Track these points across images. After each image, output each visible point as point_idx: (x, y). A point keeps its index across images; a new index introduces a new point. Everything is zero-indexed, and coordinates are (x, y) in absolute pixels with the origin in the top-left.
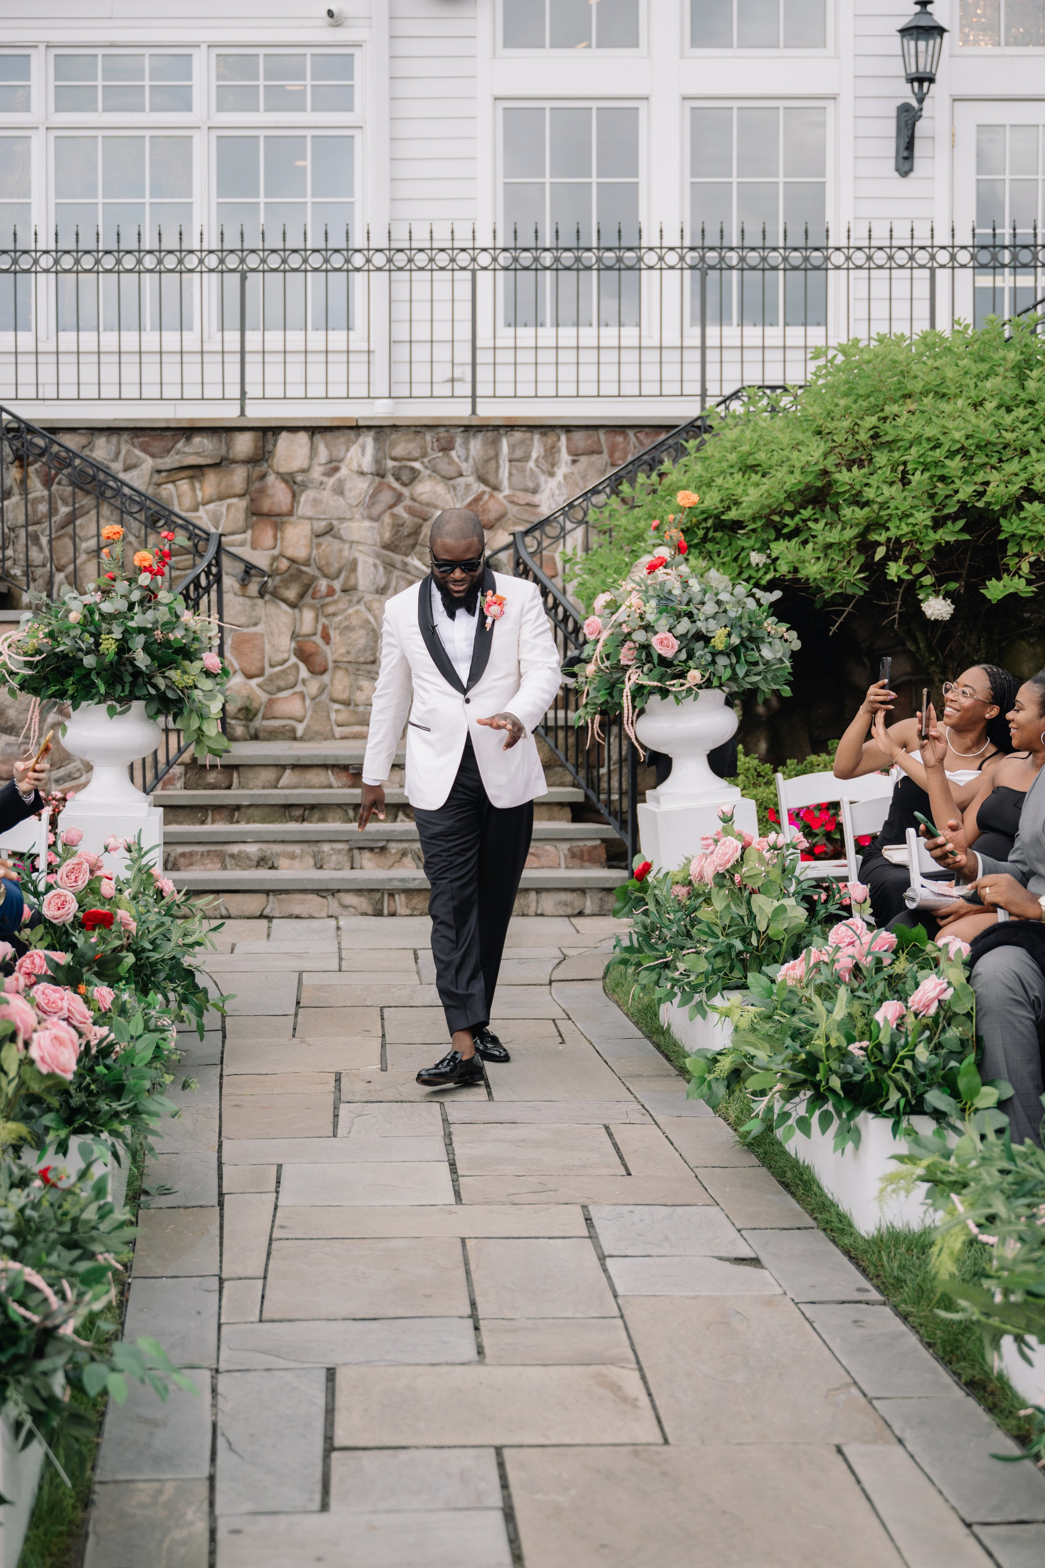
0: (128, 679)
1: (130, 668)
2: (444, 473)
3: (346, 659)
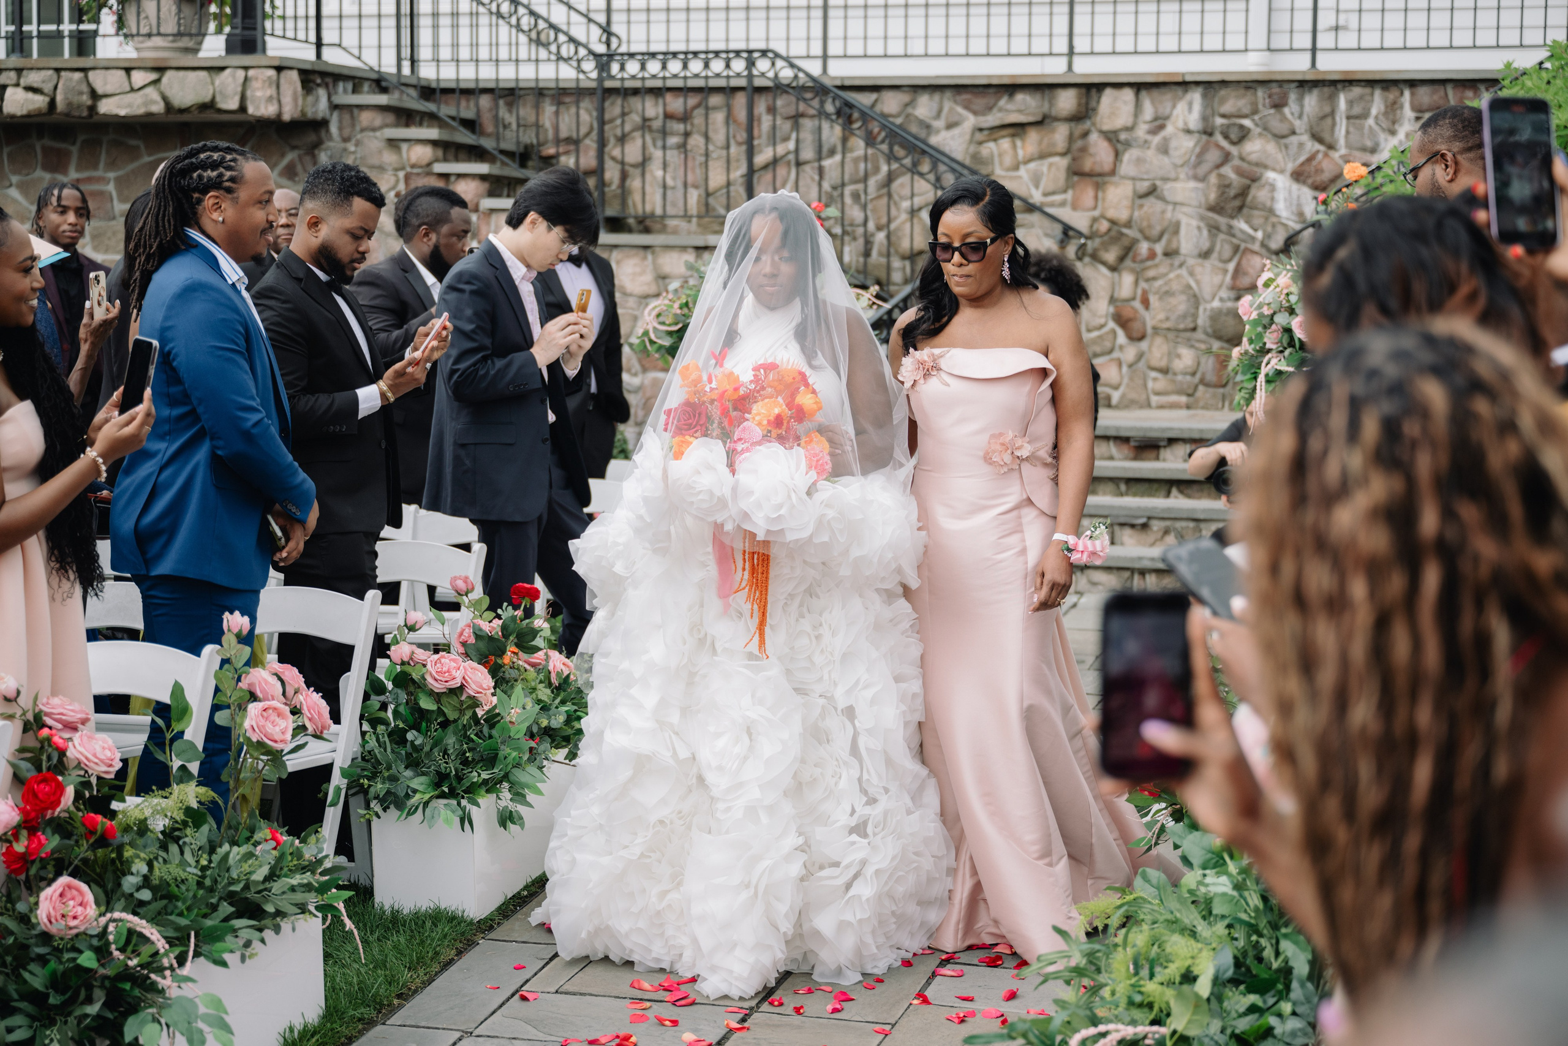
2: (1276, 131)
3: (1165, 326)
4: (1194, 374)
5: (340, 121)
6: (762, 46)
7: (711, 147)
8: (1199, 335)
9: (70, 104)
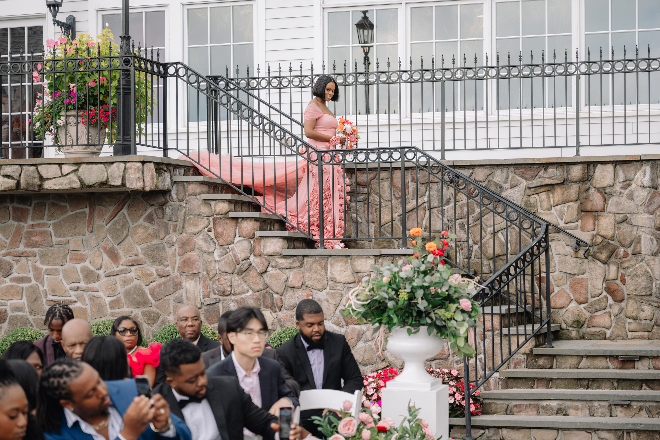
0: (415, 314)
1: (416, 308)
3: (634, 293)
4: (651, 320)
5: (177, 191)
6: (409, 145)
7: (382, 201)
8: (653, 298)
9: (28, 184)
